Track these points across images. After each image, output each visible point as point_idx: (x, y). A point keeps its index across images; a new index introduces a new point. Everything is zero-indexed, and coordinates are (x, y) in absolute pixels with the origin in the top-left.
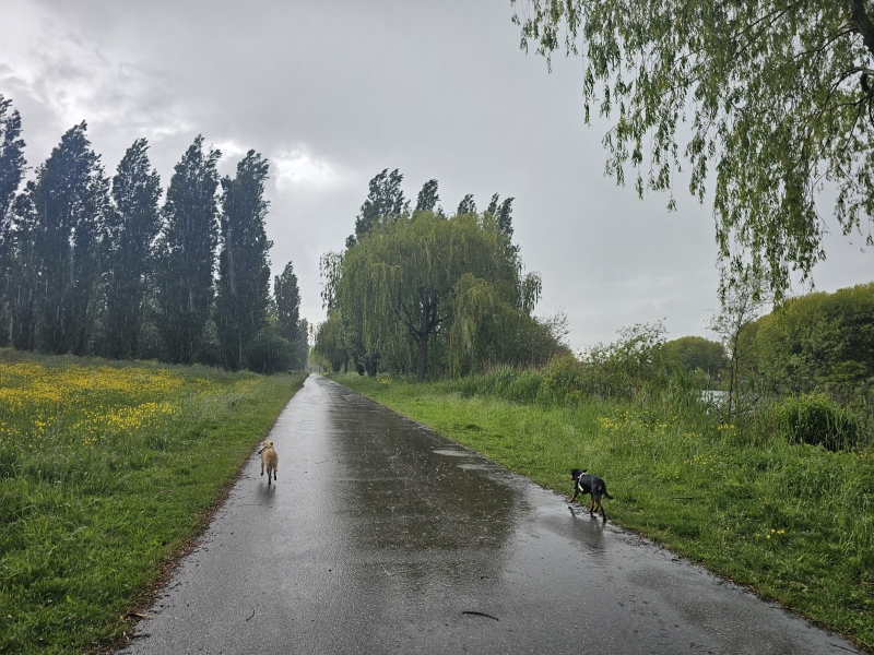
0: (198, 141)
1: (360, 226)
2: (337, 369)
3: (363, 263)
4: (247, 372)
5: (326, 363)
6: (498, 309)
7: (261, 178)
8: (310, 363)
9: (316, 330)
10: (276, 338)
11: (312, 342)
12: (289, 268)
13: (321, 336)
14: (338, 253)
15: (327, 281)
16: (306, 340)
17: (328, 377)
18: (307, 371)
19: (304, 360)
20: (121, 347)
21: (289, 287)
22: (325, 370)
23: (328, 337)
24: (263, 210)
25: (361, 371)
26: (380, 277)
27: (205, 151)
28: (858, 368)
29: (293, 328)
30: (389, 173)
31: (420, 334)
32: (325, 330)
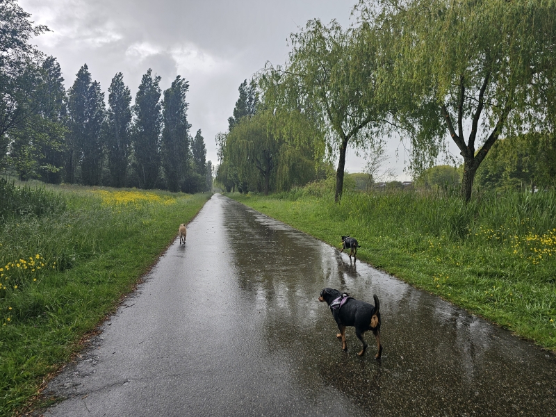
0: (149, 72)
1: (236, 113)
2: (229, 191)
3: (236, 139)
4: (181, 193)
5: (223, 187)
6: (300, 160)
7: (185, 90)
8: (214, 187)
9: (216, 169)
10: (195, 174)
11: (214, 175)
12: (199, 132)
13: (219, 172)
14: (224, 133)
15: (219, 147)
16: (211, 173)
17: (224, 195)
18: (212, 192)
19: (210, 186)
20: (118, 181)
21: (199, 143)
22: (223, 191)
23: (223, 172)
24: (185, 108)
25: (241, 191)
26: (243, 146)
27: (153, 76)
28: (518, 182)
29: (204, 168)
30: (248, 82)
31: (265, 172)
32: (221, 168)
